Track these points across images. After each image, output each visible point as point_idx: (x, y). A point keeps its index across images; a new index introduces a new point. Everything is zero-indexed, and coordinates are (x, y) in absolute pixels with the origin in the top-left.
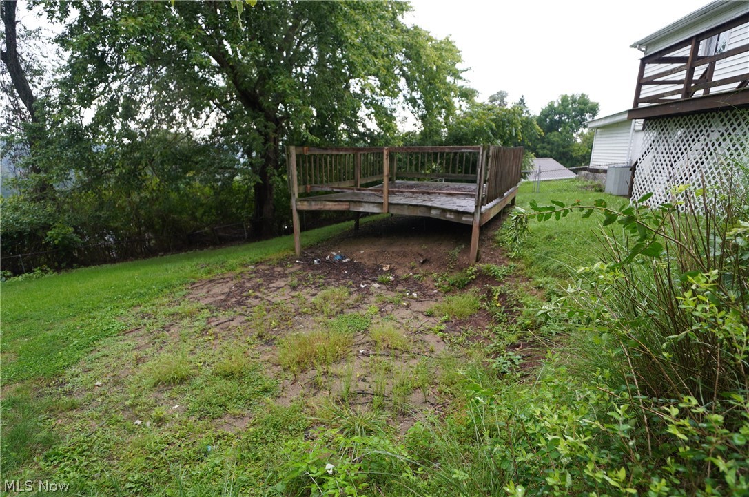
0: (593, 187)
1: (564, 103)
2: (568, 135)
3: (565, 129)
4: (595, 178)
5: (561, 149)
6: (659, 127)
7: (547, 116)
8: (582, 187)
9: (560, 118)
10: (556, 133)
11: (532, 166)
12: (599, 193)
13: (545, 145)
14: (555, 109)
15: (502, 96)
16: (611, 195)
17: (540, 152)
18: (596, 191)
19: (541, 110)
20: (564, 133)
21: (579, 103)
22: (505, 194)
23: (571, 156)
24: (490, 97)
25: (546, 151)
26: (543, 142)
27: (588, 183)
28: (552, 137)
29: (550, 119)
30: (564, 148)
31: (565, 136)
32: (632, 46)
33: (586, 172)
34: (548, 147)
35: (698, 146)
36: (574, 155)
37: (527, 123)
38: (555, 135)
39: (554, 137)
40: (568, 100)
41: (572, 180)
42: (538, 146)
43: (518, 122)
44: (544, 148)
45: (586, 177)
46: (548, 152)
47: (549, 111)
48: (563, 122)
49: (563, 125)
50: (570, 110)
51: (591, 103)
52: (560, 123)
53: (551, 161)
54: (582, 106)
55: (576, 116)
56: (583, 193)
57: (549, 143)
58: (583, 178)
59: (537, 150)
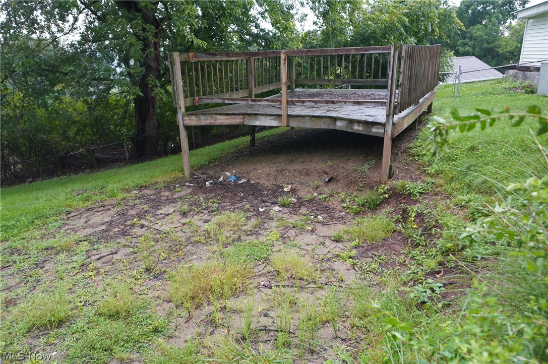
0: (524, 88)
2: (494, 28)
3: (490, 21)
4: (525, 78)
5: (485, 45)
7: (468, 7)
8: (510, 89)
9: (484, 8)
10: (479, 26)
11: (451, 66)
12: (531, 95)
13: (466, 40)
20: (489, 26)
22: (420, 101)
23: (498, 52)
25: (467, 48)
26: (465, 38)
27: (518, 83)
28: (474, 31)
29: (472, 10)
30: (488, 43)
31: (490, 29)
33: (515, 71)
34: (470, 43)
36: (500, 51)
37: (445, 16)
38: (478, 29)
41: (498, 81)
42: (459, 43)
43: (435, 15)
44: (465, 44)
45: (515, 77)
48: (488, 13)
49: (487, 16)
52: (484, 14)
55: (503, 5)
56: (512, 96)
57: (471, 38)
58: (511, 78)
59: (457, 47)
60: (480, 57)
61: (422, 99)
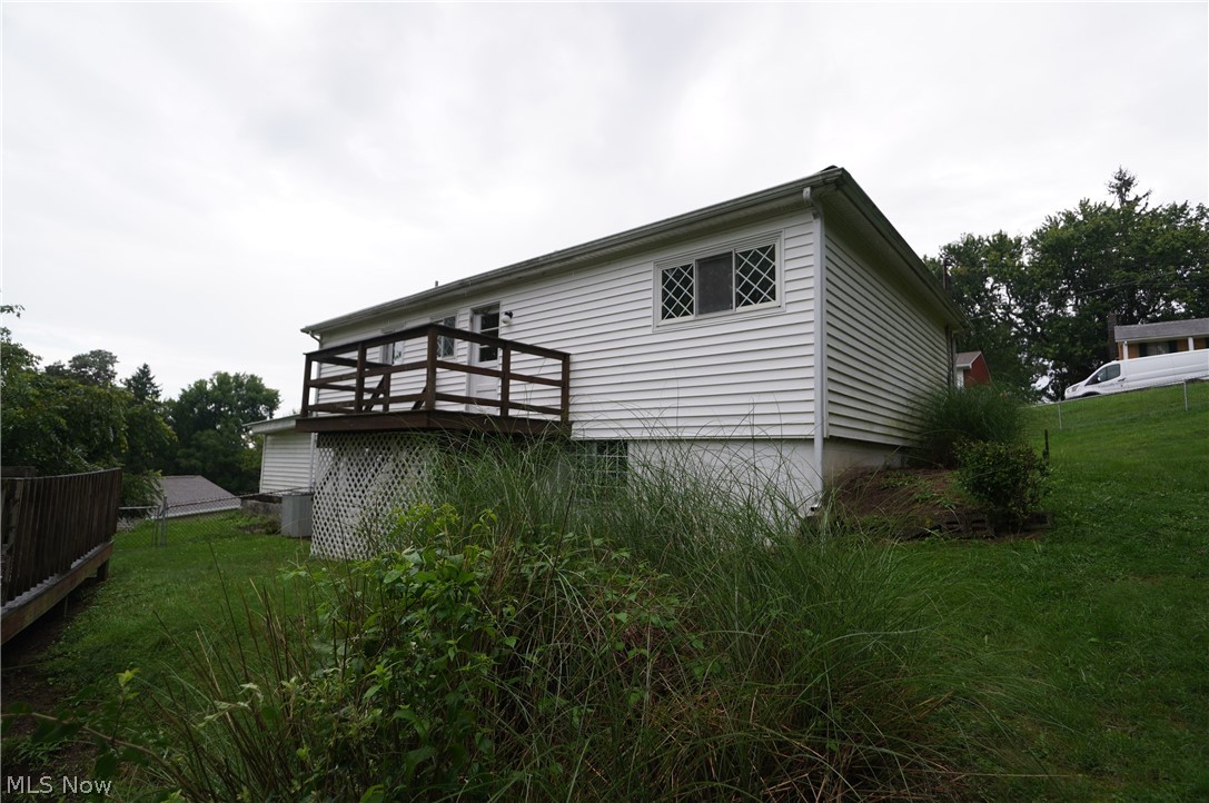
0: (265, 526)
1: (224, 386)
2: (232, 436)
3: (227, 426)
4: (268, 511)
5: (221, 458)
6: (335, 445)
7: (193, 404)
8: (246, 528)
9: (217, 408)
10: (211, 432)
11: (157, 493)
12: (272, 536)
13: (192, 450)
14: (207, 393)
15: (103, 360)
16: (289, 537)
17: (184, 462)
18: (269, 533)
19: (181, 393)
20: (226, 433)
21: (248, 390)
22: (74, 565)
23: (240, 469)
24: (75, 359)
25: (193, 462)
26: (189, 446)
27: (256, 520)
28: (203, 438)
29: (199, 409)
30: (226, 456)
31: (228, 437)
32: (303, 331)
33: (254, 501)
34: (198, 454)
35: (389, 466)
36: (244, 468)
37: (145, 419)
38: (209, 436)
39: (206, 437)
40: (229, 383)
41: (231, 514)
42: (179, 453)
43: (120, 418)
44: (189, 456)
45: (254, 509)
46: (199, 464)
47: (196, 395)
48: (223, 415)
49: (222, 420)
50: (233, 397)
51: (267, 390)
52: (217, 416)
53: (200, 480)
54: (253, 394)
55: (244, 408)
56: (246, 539)
57: (199, 448)
58: (250, 512)
59: (177, 460)
60: (212, 477)
61: (79, 561)
